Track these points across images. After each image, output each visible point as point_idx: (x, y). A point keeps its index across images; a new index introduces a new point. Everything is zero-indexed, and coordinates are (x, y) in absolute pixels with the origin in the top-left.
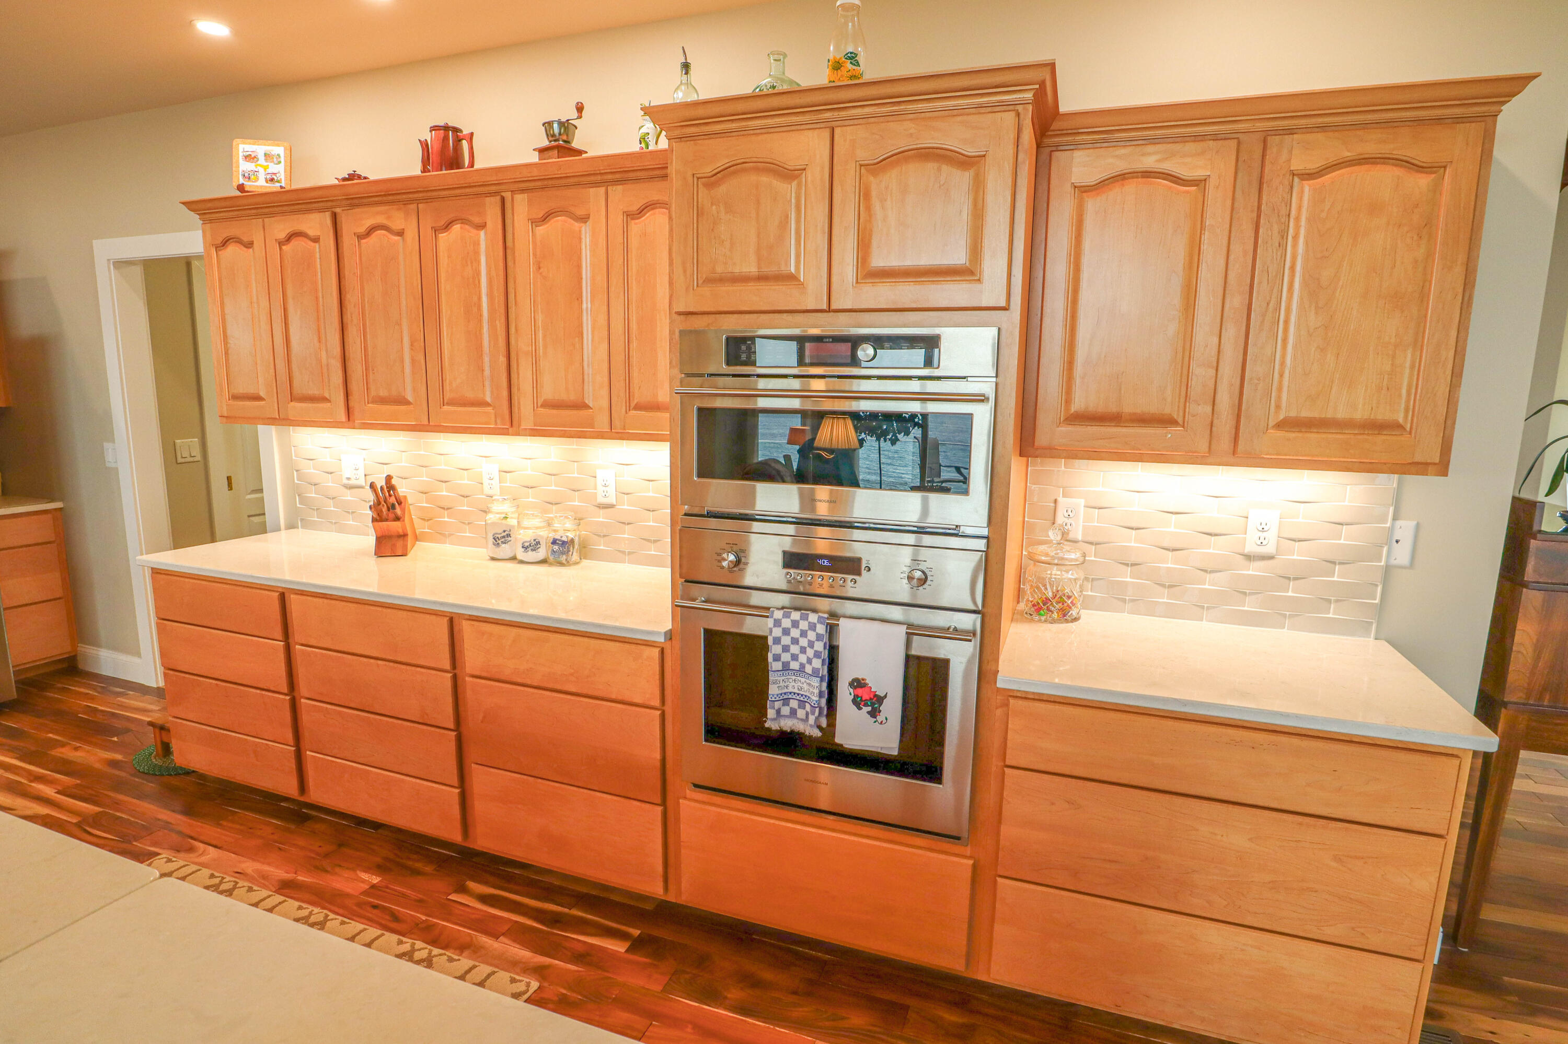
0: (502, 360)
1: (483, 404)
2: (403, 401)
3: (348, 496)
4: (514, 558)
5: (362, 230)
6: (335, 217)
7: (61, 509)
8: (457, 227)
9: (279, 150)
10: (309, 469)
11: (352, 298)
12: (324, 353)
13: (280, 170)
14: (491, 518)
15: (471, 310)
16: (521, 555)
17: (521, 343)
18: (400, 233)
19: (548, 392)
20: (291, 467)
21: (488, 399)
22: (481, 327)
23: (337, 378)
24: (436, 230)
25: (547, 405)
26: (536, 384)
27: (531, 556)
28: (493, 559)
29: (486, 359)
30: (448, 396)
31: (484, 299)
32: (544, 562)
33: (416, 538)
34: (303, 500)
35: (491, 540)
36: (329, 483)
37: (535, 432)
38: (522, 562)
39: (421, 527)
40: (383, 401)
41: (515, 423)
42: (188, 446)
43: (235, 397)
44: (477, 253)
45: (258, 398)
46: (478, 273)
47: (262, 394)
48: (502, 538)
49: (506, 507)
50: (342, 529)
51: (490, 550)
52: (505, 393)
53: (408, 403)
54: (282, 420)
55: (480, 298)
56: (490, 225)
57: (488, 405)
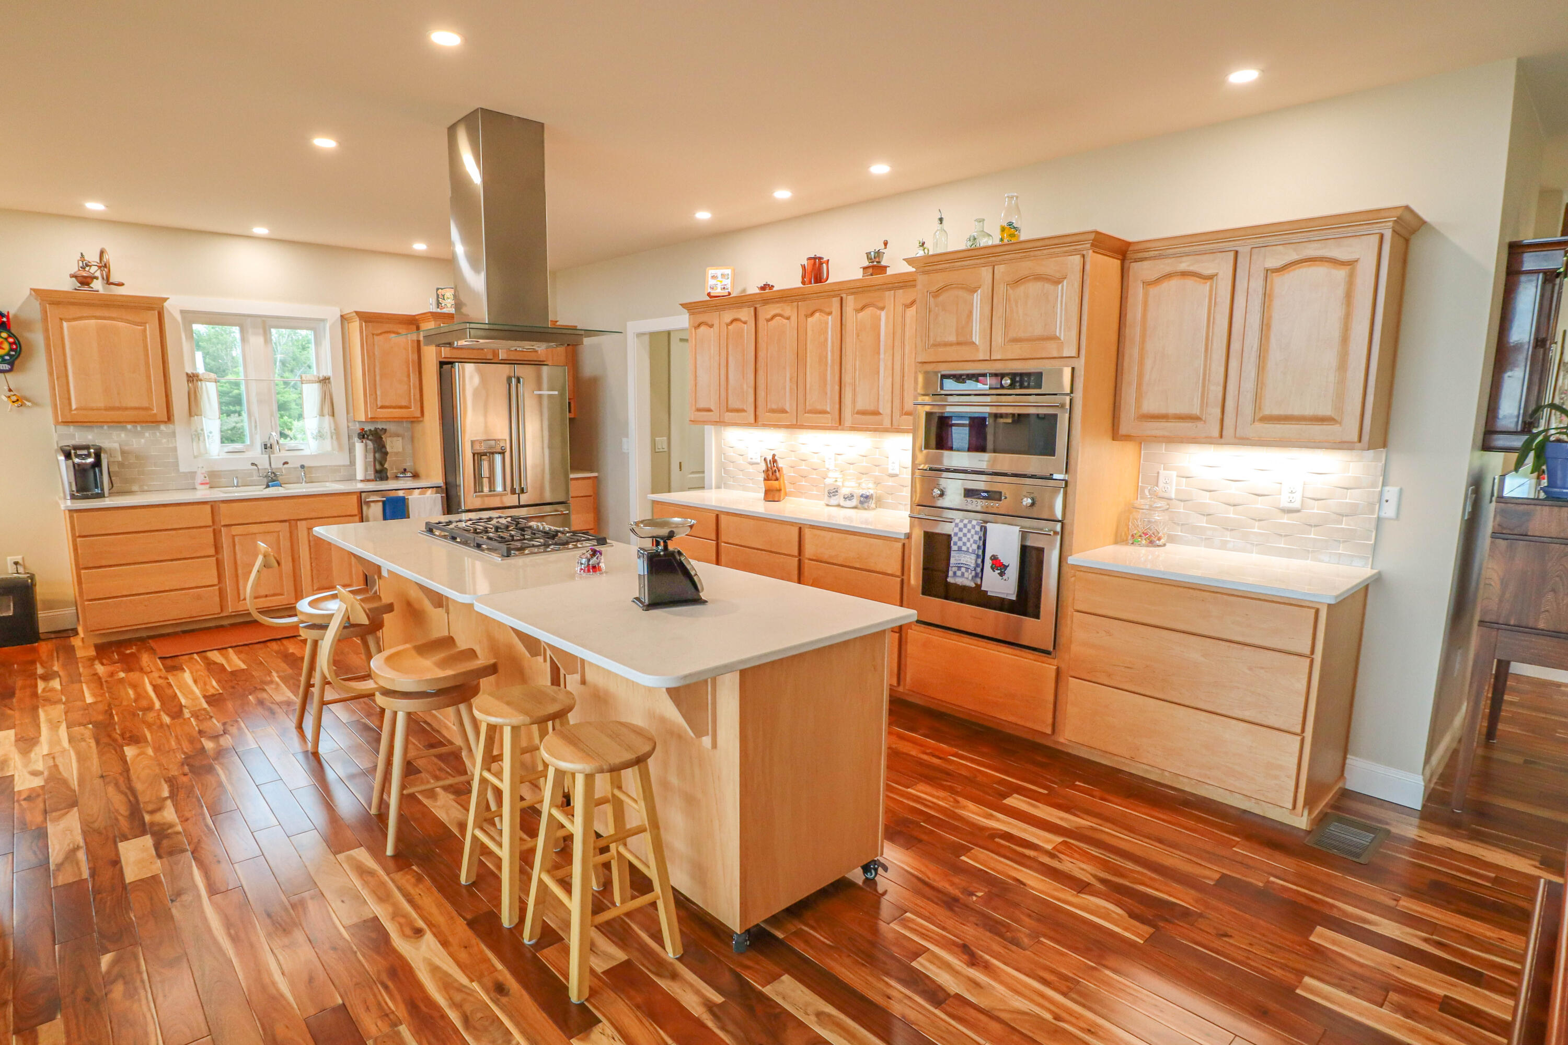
0: (837, 388)
1: (825, 412)
2: (783, 411)
3: (751, 469)
4: (839, 506)
5: (769, 317)
6: (756, 309)
7: (596, 477)
8: (817, 315)
9: (728, 271)
10: (731, 453)
11: (761, 354)
12: (745, 386)
13: (728, 282)
14: (828, 481)
15: (822, 359)
16: (842, 503)
17: (847, 378)
18: (788, 318)
19: (860, 406)
20: (721, 452)
21: (828, 410)
22: (827, 370)
23: (751, 399)
24: (807, 316)
25: (859, 413)
26: (854, 402)
27: (848, 503)
28: (828, 505)
29: (829, 387)
30: (808, 408)
31: (829, 354)
32: (855, 508)
33: (786, 494)
34: (726, 472)
35: (826, 493)
36: (740, 461)
37: (853, 429)
38: (843, 507)
39: (789, 488)
40: (773, 411)
41: (842, 423)
42: (662, 441)
43: (699, 410)
44: (827, 328)
45: (709, 410)
46: (826, 340)
47: (712, 408)
48: (833, 492)
49: (837, 475)
50: (745, 489)
51: (826, 500)
52: (837, 406)
53: (787, 412)
54: (721, 423)
55: (827, 353)
56: (834, 313)
57: (828, 413)
